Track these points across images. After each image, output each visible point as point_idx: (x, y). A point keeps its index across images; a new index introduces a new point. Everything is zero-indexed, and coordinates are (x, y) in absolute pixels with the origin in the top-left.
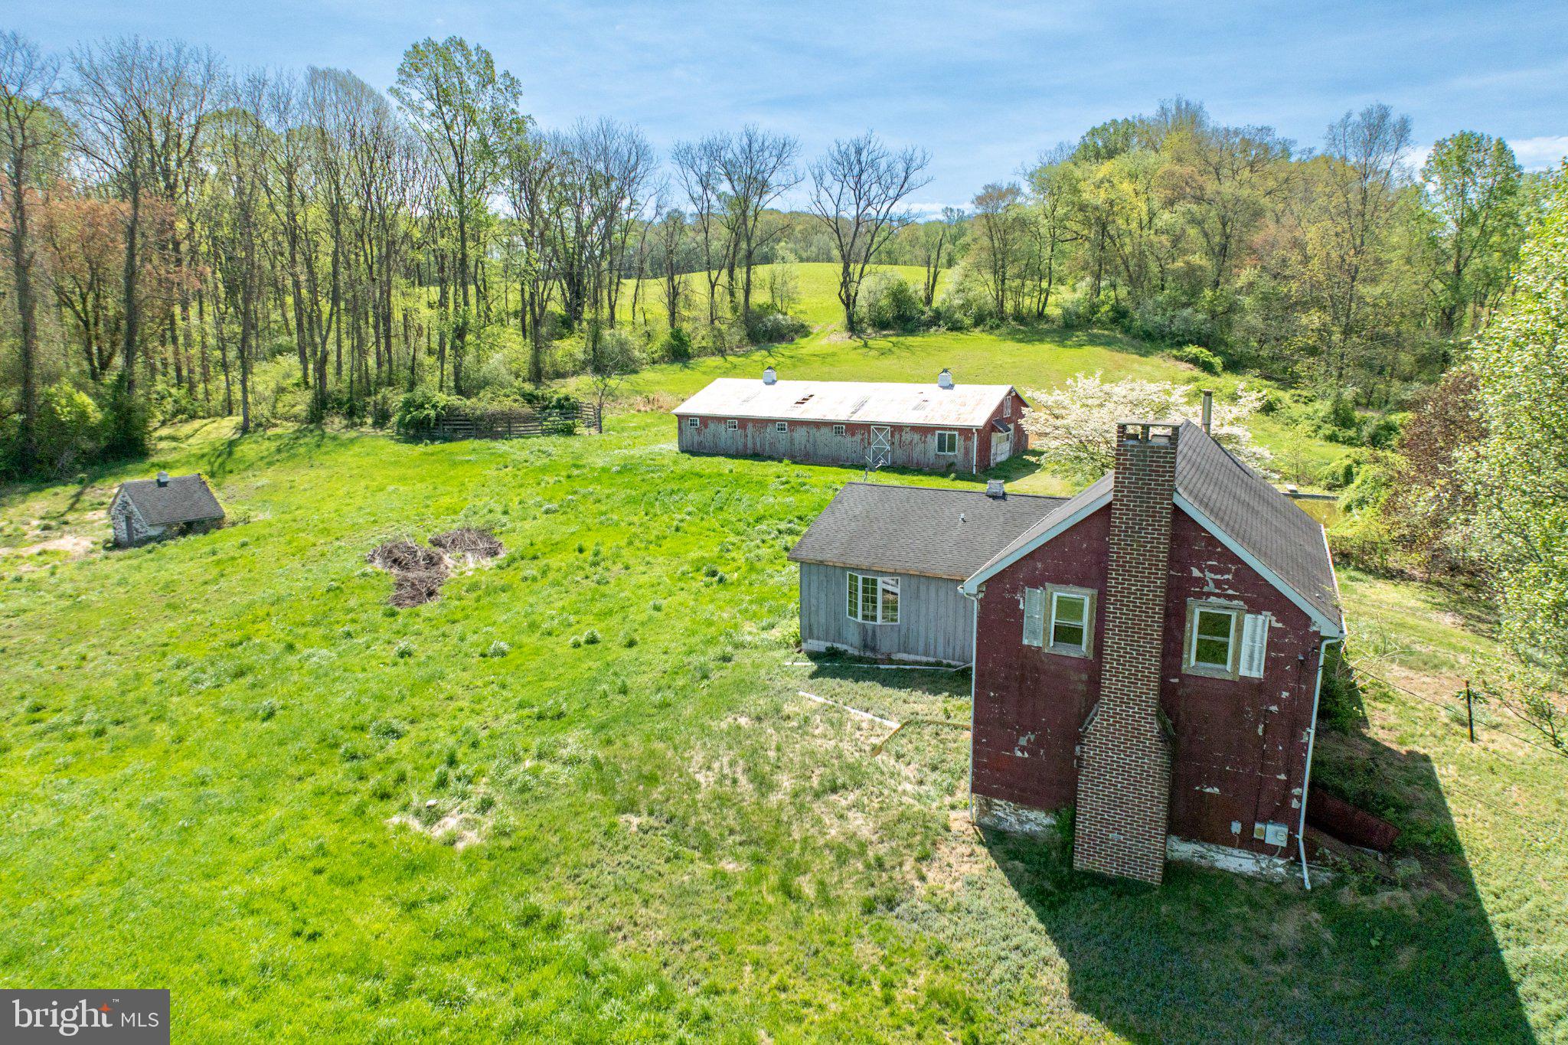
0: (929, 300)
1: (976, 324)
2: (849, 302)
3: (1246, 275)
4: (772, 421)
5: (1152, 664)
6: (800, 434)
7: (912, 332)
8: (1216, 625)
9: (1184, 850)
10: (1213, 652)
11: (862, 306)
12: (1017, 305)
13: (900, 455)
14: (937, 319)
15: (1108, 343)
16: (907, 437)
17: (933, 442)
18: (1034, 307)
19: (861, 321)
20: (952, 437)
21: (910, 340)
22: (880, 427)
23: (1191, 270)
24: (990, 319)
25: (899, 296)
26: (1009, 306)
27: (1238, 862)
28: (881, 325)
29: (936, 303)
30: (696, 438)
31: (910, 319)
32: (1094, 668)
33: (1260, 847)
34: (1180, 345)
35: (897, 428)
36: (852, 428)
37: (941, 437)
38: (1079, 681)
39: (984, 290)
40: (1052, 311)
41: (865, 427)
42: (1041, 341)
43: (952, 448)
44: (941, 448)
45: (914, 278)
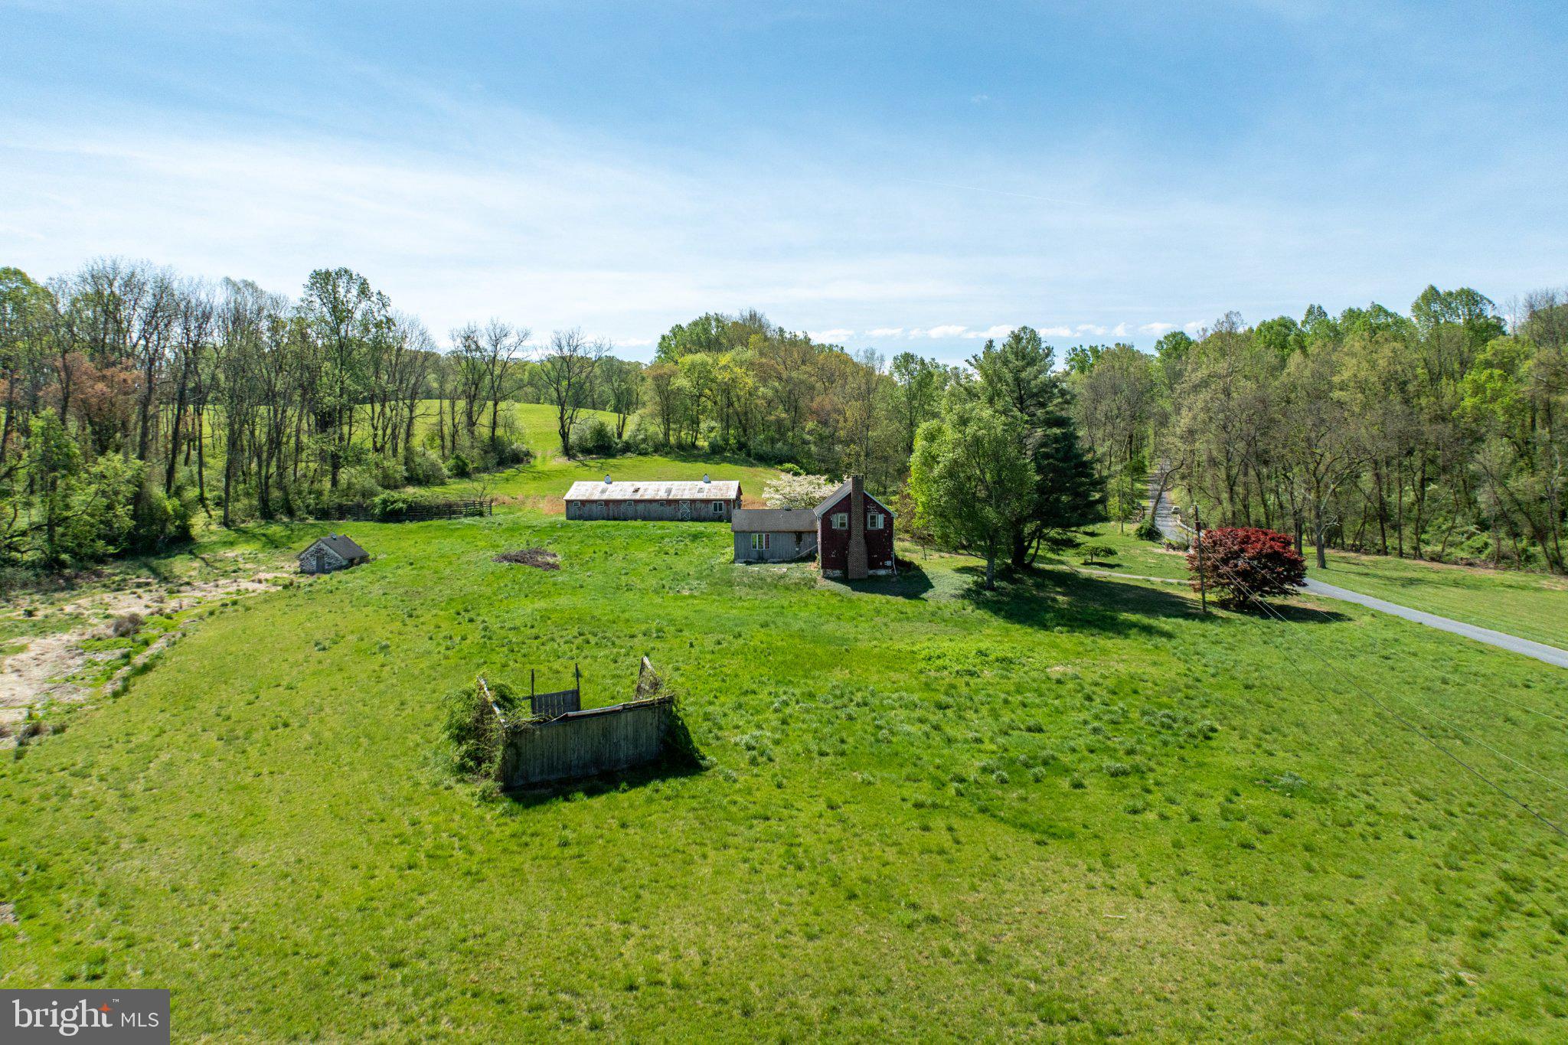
0: (620, 435)
1: (656, 451)
2: (564, 435)
3: (810, 425)
4: (625, 501)
5: (862, 526)
6: (640, 507)
7: (613, 456)
8: (873, 518)
9: (871, 572)
10: (873, 524)
11: (573, 438)
12: (679, 437)
13: (695, 514)
14: (627, 448)
15: (735, 462)
16: (698, 505)
17: (712, 507)
18: (689, 440)
19: (572, 447)
20: (721, 505)
21: (612, 461)
22: (684, 501)
23: (779, 422)
24: (662, 448)
25: (600, 432)
26: (672, 440)
27: (882, 572)
28: (587, 451)
29: (626, 436)
30: (578, 513)
31: (609, 447)
32: (849, 532)
33: (886, 567)
34: (781, 463)
35: (693, 501)
36: (669, 502)
37: (715, 505)
38: (845, 535)
39: (655, 429)
40: (702, 443)
41: (676, 501)
42: (696, 461)
43: (721, 509)
44: (715, 510)
45: (609, 419)
